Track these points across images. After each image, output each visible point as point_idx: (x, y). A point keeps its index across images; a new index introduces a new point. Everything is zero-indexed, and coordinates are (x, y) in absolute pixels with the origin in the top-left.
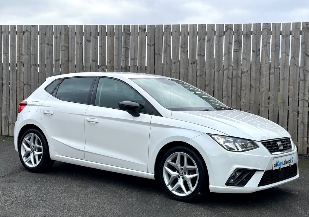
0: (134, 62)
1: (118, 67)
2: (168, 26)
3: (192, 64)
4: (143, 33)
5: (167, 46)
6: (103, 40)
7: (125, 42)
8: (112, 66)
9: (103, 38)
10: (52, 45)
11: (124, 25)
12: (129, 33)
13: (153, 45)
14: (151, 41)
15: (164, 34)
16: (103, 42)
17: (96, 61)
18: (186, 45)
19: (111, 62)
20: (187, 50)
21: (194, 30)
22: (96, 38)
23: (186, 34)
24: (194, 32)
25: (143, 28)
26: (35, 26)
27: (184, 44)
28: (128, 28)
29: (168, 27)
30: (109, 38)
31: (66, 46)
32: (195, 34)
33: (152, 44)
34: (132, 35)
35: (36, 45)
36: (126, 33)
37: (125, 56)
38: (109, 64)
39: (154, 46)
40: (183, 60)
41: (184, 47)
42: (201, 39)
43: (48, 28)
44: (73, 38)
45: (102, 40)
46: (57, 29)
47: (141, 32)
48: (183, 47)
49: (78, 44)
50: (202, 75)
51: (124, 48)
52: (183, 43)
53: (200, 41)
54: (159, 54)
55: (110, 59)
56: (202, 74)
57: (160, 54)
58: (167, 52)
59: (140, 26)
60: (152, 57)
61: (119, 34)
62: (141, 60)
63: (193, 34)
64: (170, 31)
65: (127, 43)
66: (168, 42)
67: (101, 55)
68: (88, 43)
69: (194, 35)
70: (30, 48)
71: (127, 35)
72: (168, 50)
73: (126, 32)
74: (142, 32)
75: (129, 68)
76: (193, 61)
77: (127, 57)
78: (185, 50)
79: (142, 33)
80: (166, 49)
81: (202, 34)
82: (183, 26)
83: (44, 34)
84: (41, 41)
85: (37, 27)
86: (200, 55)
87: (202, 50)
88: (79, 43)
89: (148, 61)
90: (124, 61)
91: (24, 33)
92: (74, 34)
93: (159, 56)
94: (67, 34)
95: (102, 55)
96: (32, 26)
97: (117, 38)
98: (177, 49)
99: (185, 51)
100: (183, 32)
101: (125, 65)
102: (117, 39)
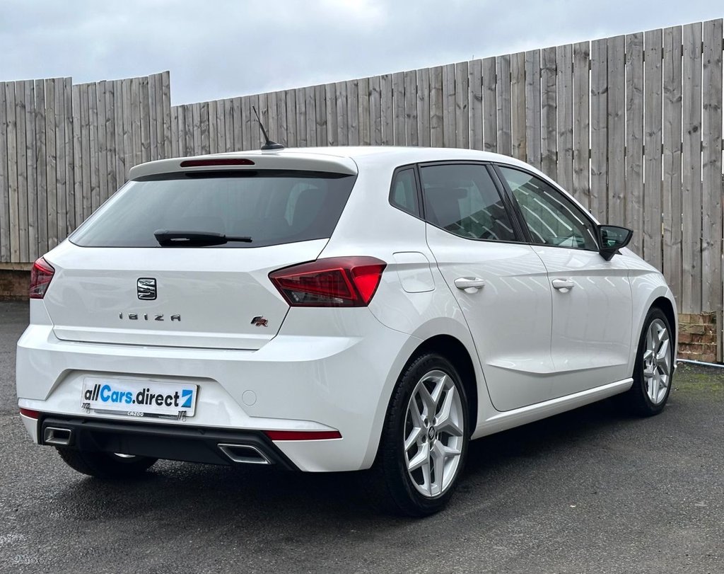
0: (565, 142)
1: (534, 156)
2: (635, 36)
3: (690, 133)
4: (582, 63)
5: (633, 91)
6: (504, 93)
7: (548, 92)
8: (523, 156)
9: (504, 89)
10: (415, 117)
11: (544, 50)
12: (554, 67)
13: (603, 93)
14: (598, 84)
15: (627, 60)
16: (504, 97)
17: (494, 146)
18: (675, 84)
19: (520, 145)
20: (679, 95)
21: (694, 40)
22: (492, 90)
23: (677, 52)
24: (694, 44)
25: (583, 51)
26: (387, 76)
27: (673, 82)
28: (553, 55)
29: (636, 39)
30: (516, 85)
31: (438, 117)
32: (698, 50)
33: (601, 91)
34: (560, 73)
35: (389, 121)
36: (547, 69)
37: (548, 128)
38: (517, 151)
39: (605, 94)
40: (671, 124)
41: (671, 89)
42: (711, 61)
43: (409, 78)
44: (450, 95)
45: (502, 92)
46: (424, 78)
47: (577, 62)
48: (669, 87)
49: (460, 108)
50: (715, 161)
51: (545, 108)
52: (670, 77)
53: (709, 68)
54: (617, 115)
55: (518, 139)
56: (713, 158)
57: (620, 113)
58: (633, 107)
59: (578, 47)
60: (603, 124)
61: (534, 74)
62: (580, 136)
63: (693, 52)
64: (639, 51)
65: (550, 93)
66: (636, 80)
67: (502, 129)
68: (477, 103)
69: (695, 54)
70: (379, 128)
71: (550, 74)
72: (636, 101)
73: (548, 66)
74: (580, 60)
75: (555, 158)
76: (692, 126)
77: (551, 129)
78: (673, 95)
79: (580, 63)
80: (632, 99)
81: (712, 48)
82: (668, 31)
83: (401, 92)
84: (398, 110)
85: (389, 77)
86: (710, 105)
87: (713, 91)
88: (462, 107)
89: (594, 134)
90: (546, 140)
91: (370, 94)
92: (452, 86)
93: (616, 118)
94: (440, 88)
95: (504, 130)
96: (383, 77)
97: (531, 84)
98: (655, 96)
99: (675, 99)
100: (669, 48)
101: (548, 151)
102: (532, 86)
